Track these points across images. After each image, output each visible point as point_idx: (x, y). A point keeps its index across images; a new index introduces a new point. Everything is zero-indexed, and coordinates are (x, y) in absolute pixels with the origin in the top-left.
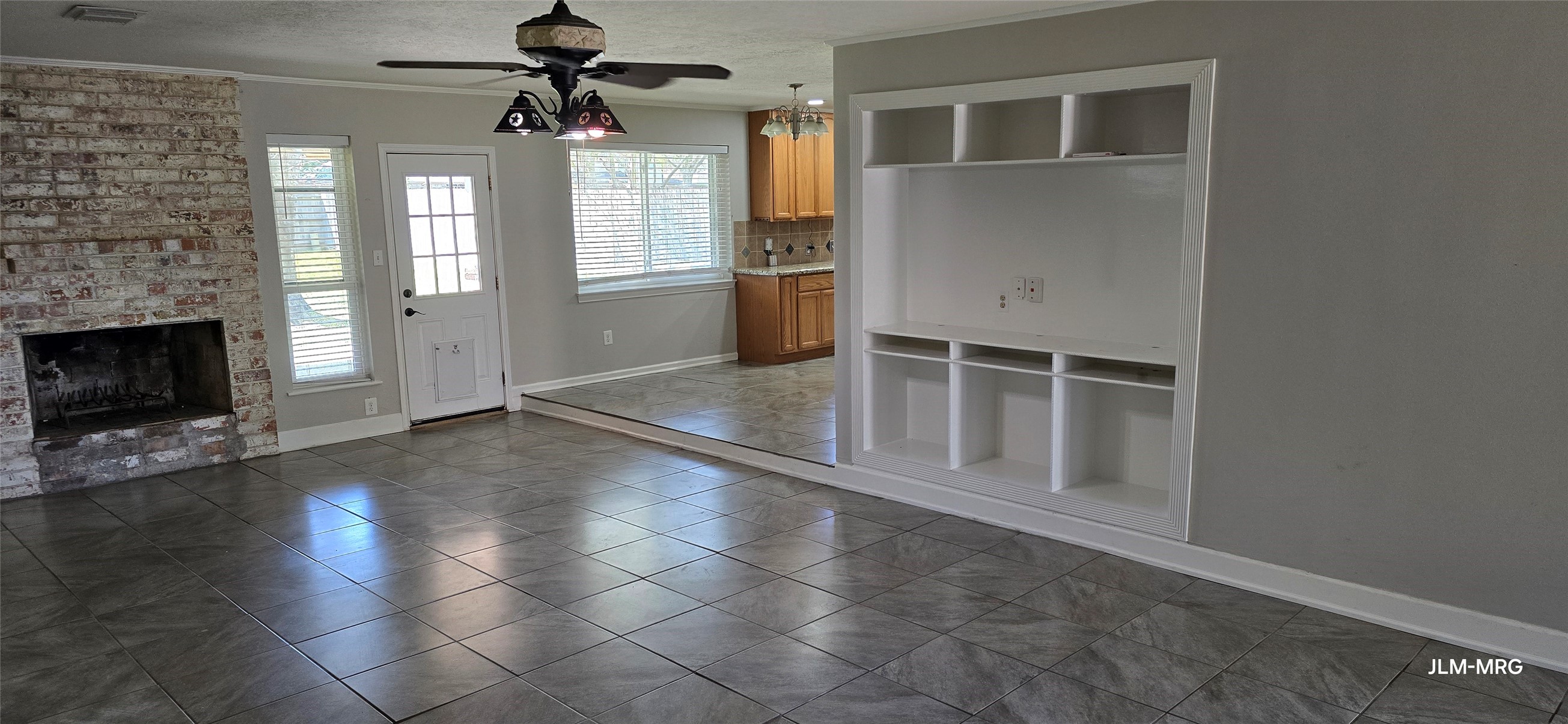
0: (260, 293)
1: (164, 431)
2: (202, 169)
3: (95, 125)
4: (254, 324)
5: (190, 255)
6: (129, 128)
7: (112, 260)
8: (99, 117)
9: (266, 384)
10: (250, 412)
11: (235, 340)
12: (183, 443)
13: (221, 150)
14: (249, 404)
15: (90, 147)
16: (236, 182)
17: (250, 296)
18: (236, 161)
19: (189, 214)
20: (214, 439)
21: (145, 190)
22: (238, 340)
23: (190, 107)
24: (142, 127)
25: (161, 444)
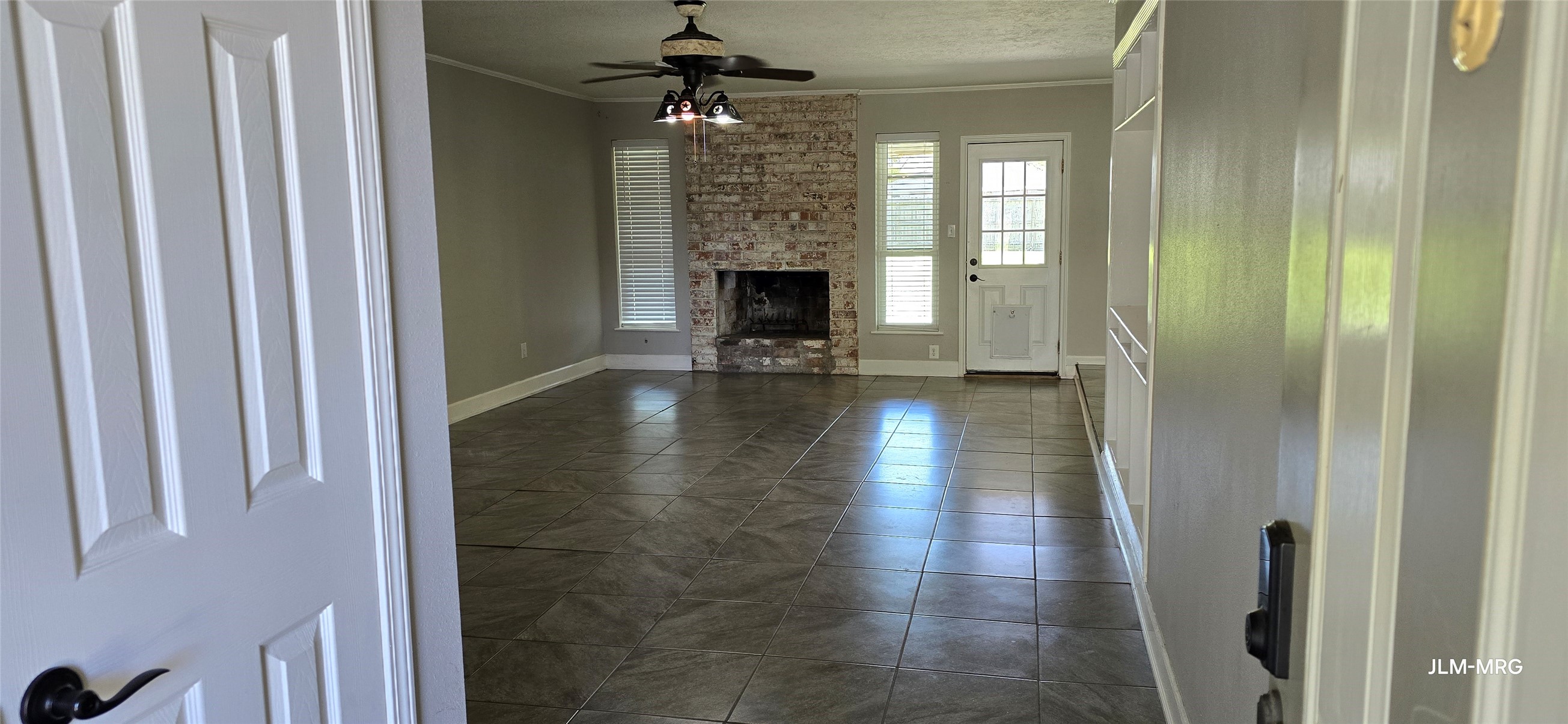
0: (855, 254)
1: (786, 344)
2: (827, 162)
3: (766, 135)
4: (849, 276)
5: (809, 224)
6: (784, 136)
7: (763, 225)
8: (769, 129)
9: (853, 322)
10: (840, 340)
11: (835, 287)
12: (796, 355)
13: (840, 148)
14: (840, 335)
15: (762, 149)
16: (848, 171)
17: (848, 256)
18: (849, 155)
19: (815, 195)
20: (815, 356)
21: (790, 178)
22: (837, 287)
23: (823, 117)
24: (793, 134)
25: (783, 353)
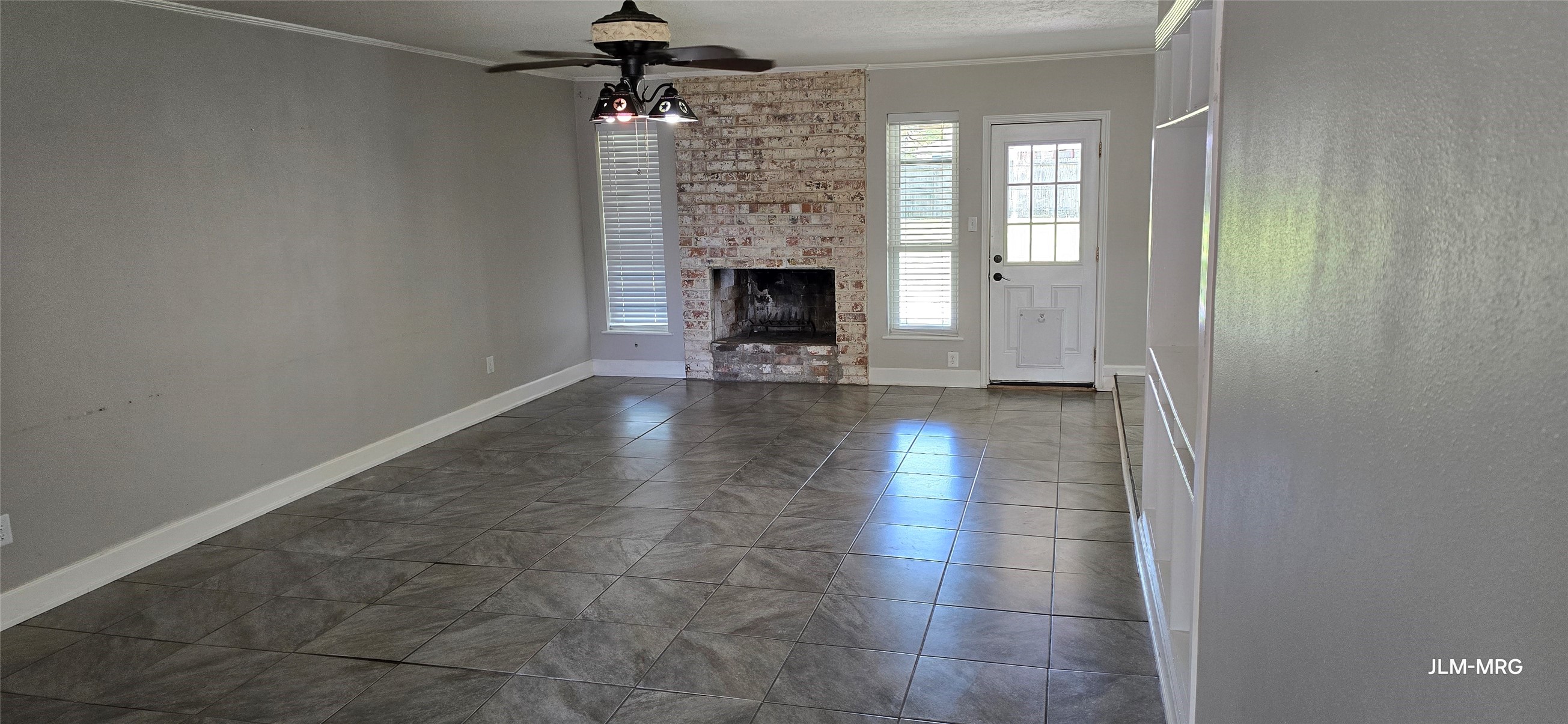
0: (864, 250)
1: (788, 350)
2: (831, 147)
3: (763, 117)
4: (857, 275)
5: (812, 216)
6: (784, 117)
7: (762, 218)
8: (767, 110)
9: (862, 326)
10: (848, 346)
11: (842, 287)
12: (800, 362)
13: (847, 131)
14: (848, 340)
15: (759, 133)
16: (855, 157)
17: (856, 252)
18: (857, 139)
19: (819, 184)
20: (820, 363)
21: (791, 165)
22: (844, 287)
23: (827, 96)
24: (793, 115)
25: (785, 360)
